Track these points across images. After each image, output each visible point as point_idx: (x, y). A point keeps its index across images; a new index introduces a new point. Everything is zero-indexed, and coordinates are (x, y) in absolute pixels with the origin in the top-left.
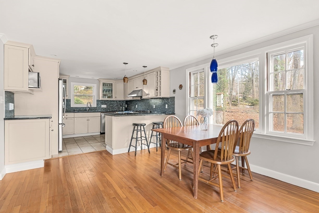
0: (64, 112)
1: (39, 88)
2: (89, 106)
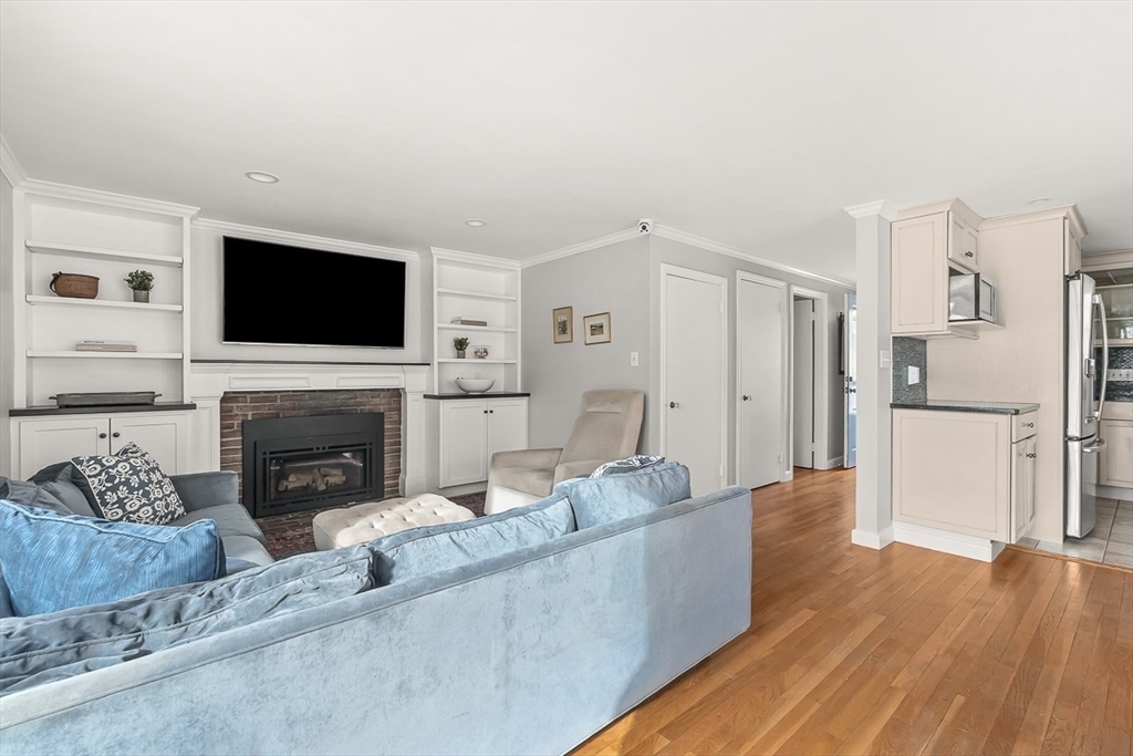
1: (979, 319)
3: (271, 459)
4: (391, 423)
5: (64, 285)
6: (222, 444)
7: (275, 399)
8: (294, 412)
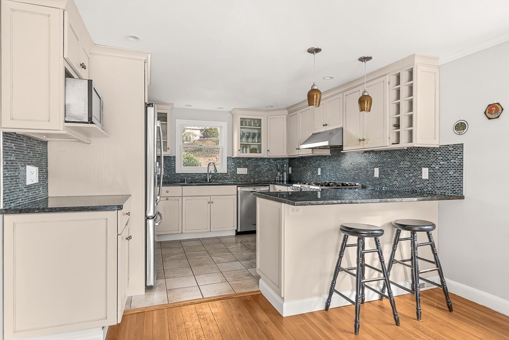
0: (159, 183)
1: (92, 123)
2: (212, 169)
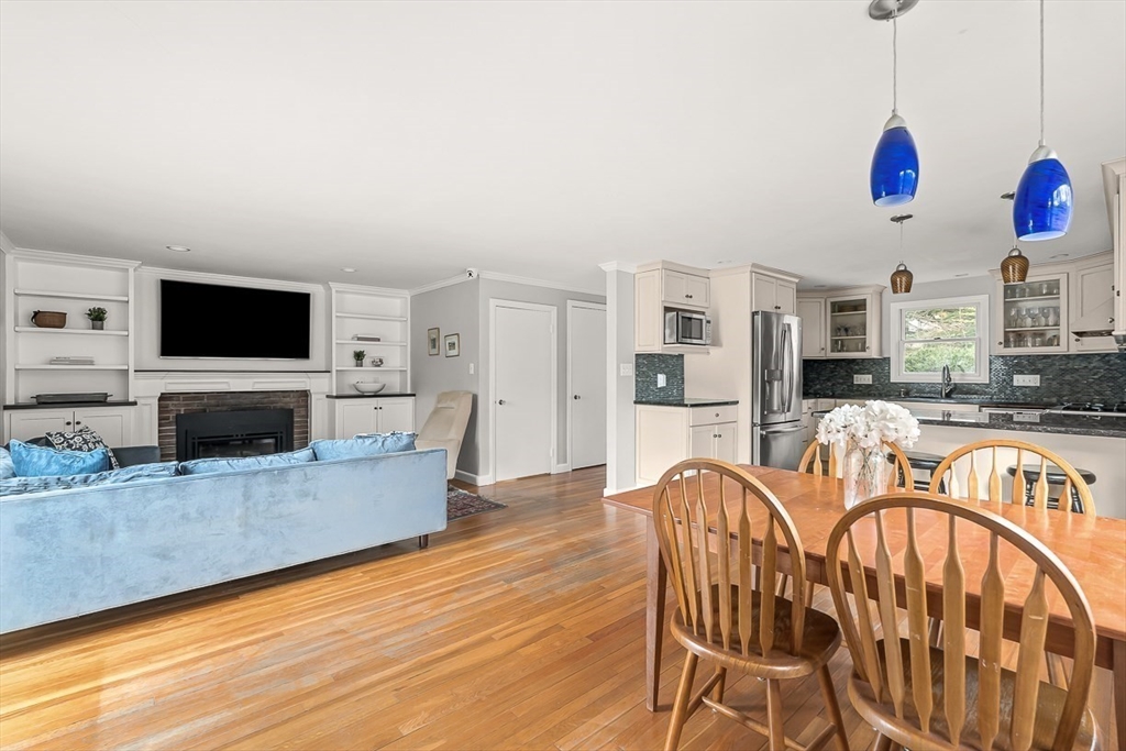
3: (199, 443)
4: (299, 417)
5: (41, 319)
6: (160, 431)
7: (202, 399)
8: (218, 408)
